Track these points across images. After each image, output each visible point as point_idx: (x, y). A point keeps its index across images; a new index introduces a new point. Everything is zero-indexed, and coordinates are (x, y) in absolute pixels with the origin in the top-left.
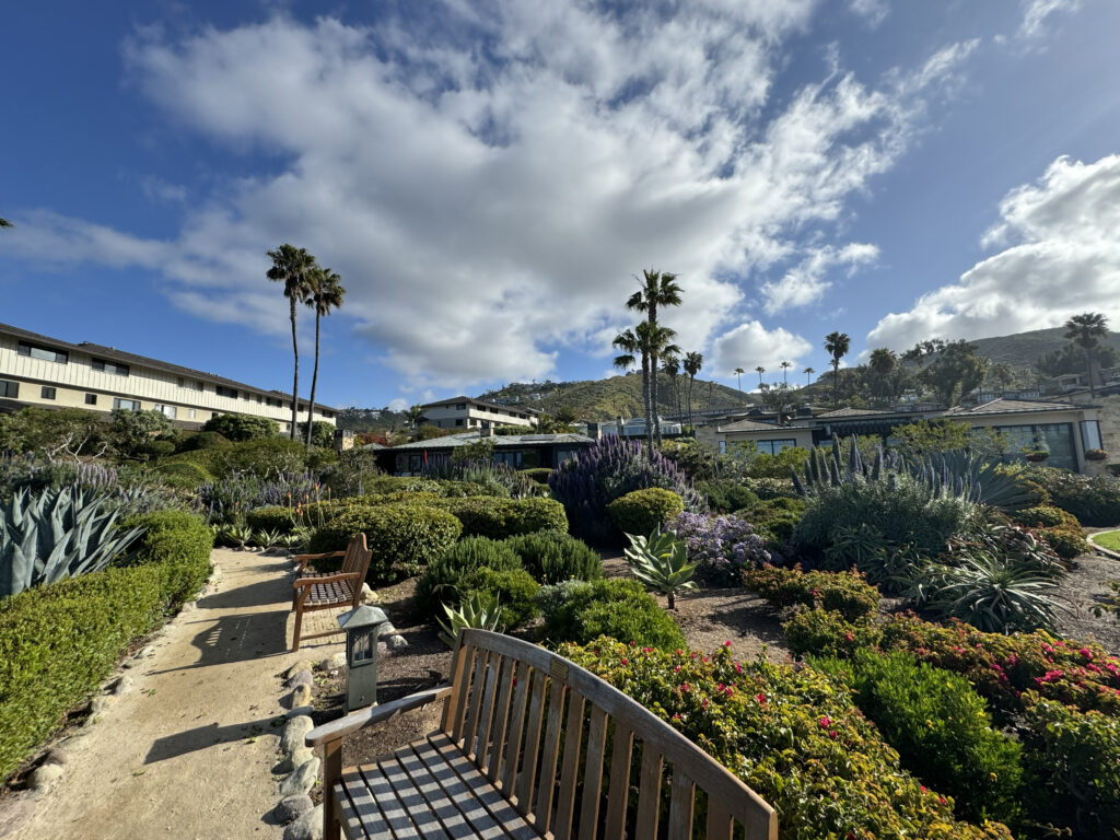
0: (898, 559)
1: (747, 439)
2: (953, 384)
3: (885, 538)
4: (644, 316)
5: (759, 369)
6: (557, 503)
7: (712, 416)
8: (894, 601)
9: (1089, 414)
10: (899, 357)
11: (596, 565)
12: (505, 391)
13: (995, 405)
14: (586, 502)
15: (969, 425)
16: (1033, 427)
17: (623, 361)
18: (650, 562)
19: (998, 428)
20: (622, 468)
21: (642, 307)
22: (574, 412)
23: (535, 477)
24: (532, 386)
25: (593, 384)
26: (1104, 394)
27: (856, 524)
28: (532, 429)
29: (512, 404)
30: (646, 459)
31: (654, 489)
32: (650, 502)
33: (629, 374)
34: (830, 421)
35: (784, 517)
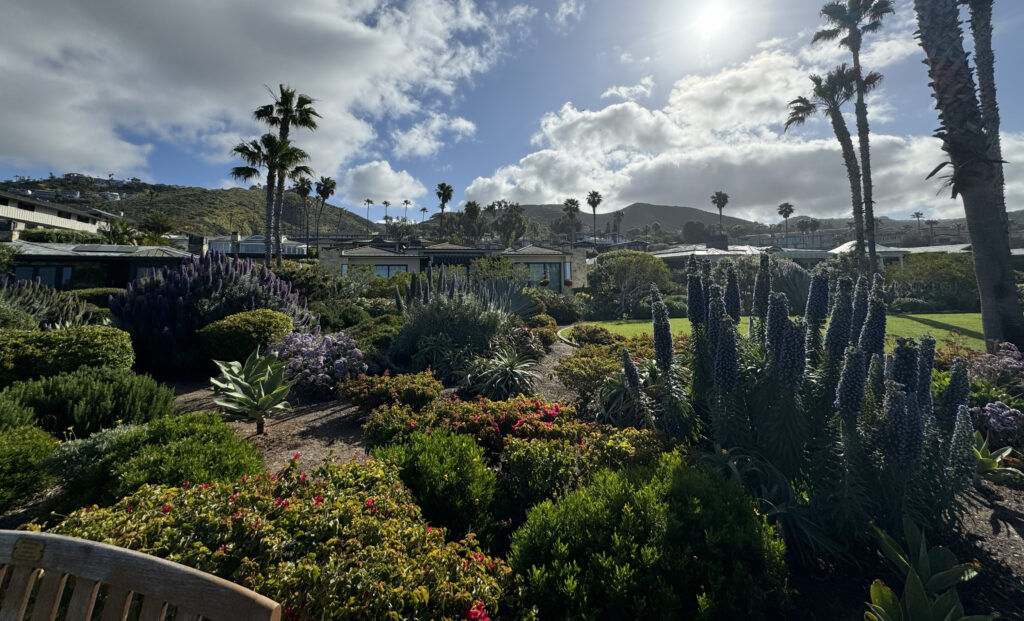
0: (460, 357)
1: (366, 263)
2: (511, 232)
3: (454, 342)
4: (275, 131)
5: (386, 203)
6: (119, 331)
7: (339, 240)
8: (453, 390)
9: (568, 258)
10: (482, 209)
11: (166, 403)
12: (52, 182)
13: (528, 249)
14: (166, 329)
15: (513, 261)
16: (544, 264)
17: (244, 173)
18: (238, 388)
19: (528, 264)
20: (225, 286)
21: (273, 121)
22: (173, 220)
23: (92, 299)
24: (107, 182)
25: (204, 192)
26: (576, 247)
27: (435, 333)
28: (100, 236)
29: (65, 202)
30: (256, 279)
31: (260, 311)
32: (254, 324)
33: (253, 187)
34: (433, 252)
35: (386, 331)
